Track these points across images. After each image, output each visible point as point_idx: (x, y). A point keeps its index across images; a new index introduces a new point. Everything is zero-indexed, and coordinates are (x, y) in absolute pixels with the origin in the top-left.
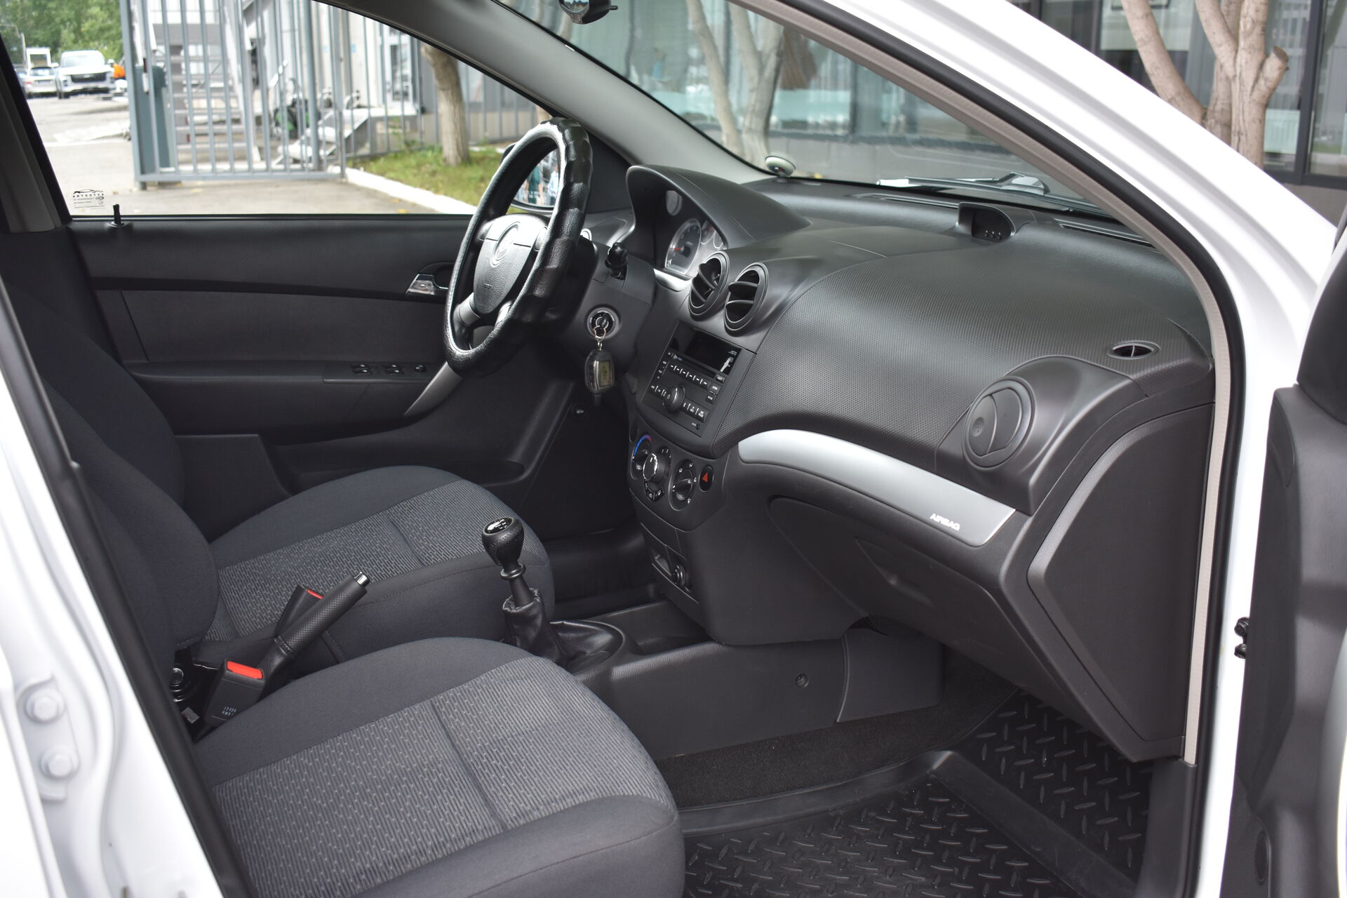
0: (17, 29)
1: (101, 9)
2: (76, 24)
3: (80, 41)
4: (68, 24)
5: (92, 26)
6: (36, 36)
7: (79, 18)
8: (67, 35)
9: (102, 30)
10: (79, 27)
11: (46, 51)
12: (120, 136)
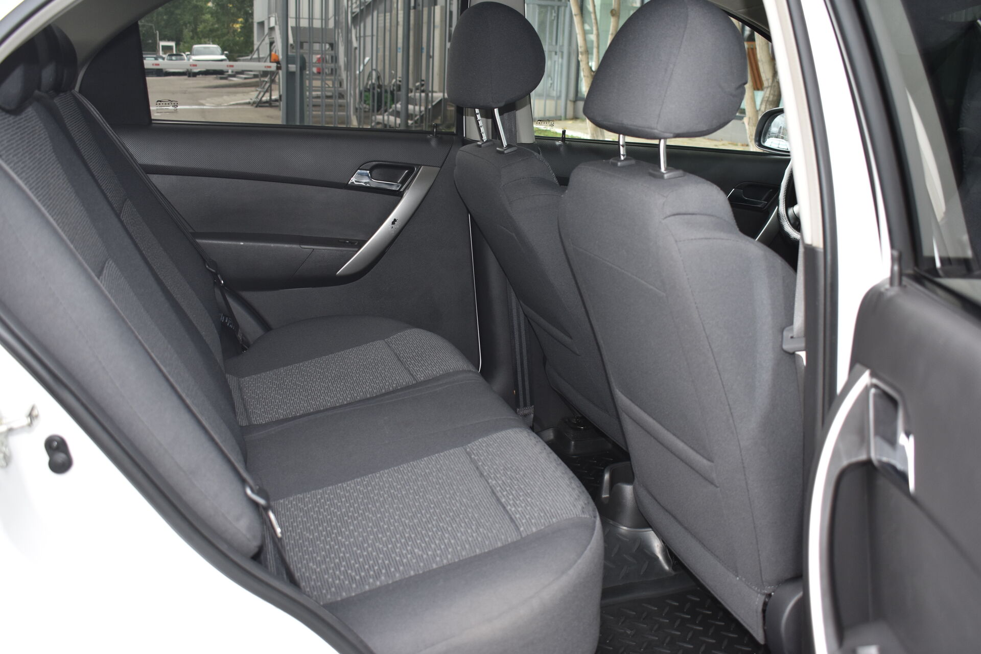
0: (154, 27)
1: (212, 17)
2: (193, 26)
3: (196, 38)
4: (188, 25)
5: (205, 28)
6: (166, 33)
7: (196, 22)
8: (187, 33)
9: (212, 31)
10: (196, 29)
11: (173, 44)
12: (249, 103)
